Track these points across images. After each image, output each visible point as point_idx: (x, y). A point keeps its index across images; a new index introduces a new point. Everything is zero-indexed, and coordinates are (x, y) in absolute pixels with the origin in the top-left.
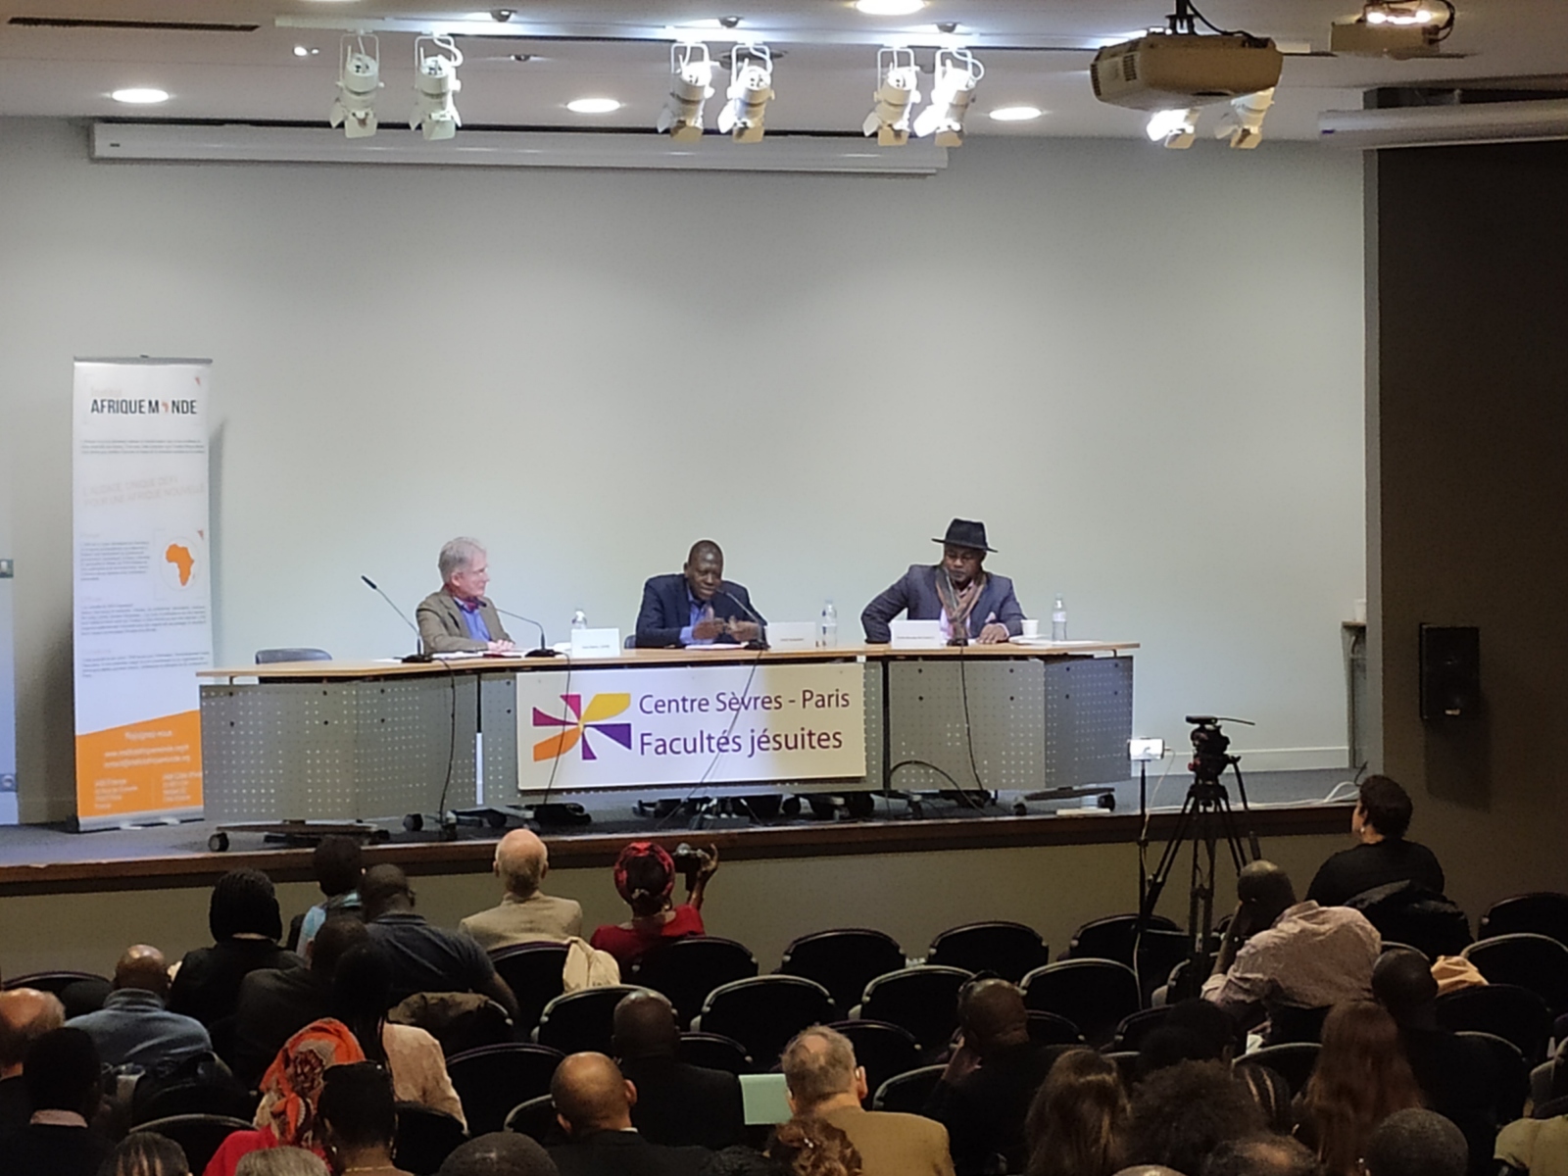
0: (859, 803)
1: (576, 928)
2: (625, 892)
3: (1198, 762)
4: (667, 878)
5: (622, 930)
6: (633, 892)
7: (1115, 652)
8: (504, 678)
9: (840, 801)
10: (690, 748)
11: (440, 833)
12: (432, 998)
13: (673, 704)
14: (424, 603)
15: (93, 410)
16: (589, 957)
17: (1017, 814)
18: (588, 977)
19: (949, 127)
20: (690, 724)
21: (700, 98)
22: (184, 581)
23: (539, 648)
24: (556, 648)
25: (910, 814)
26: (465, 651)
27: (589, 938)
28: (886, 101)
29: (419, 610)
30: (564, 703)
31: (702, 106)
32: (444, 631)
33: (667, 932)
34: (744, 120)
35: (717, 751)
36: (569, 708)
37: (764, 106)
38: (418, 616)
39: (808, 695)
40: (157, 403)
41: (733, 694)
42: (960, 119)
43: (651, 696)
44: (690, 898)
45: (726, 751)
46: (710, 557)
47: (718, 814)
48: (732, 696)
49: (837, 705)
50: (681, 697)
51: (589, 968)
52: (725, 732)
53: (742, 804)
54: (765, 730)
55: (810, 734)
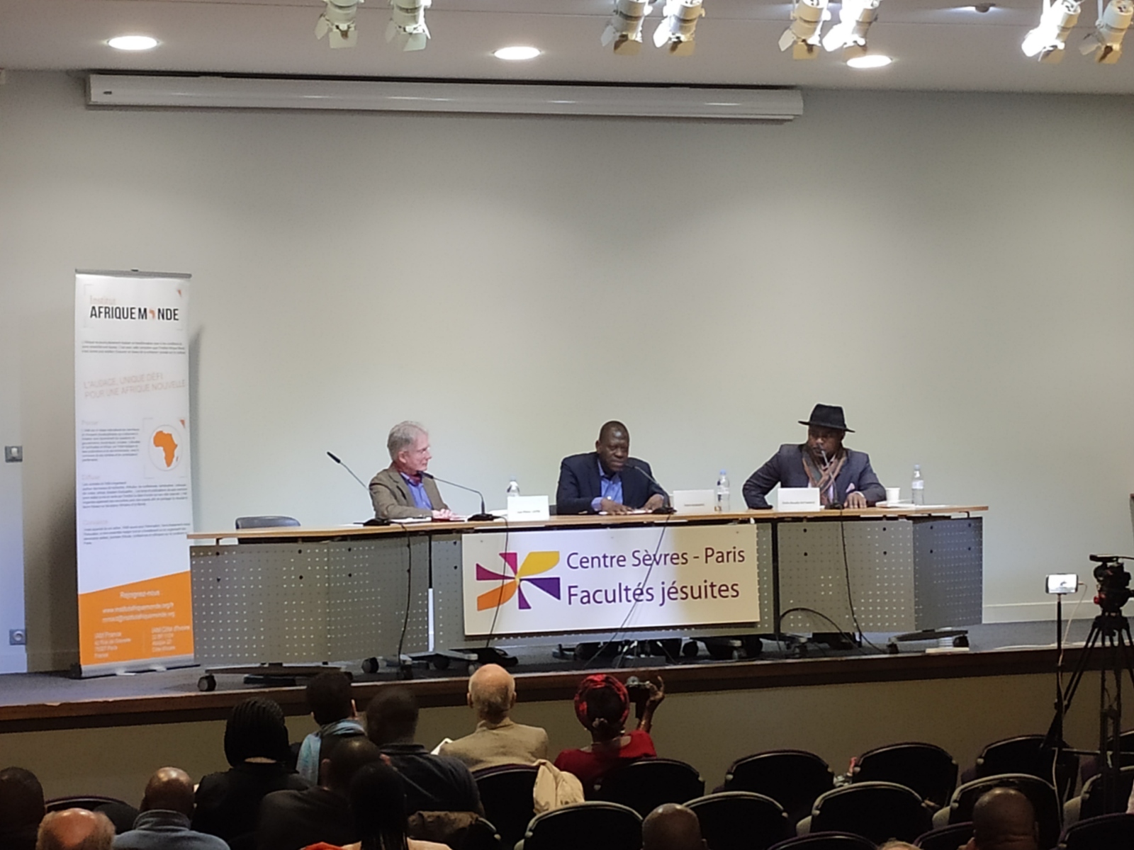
0: (752, 645)
1: (542, 751)
2: (586, 720)
3: (1103, 596)
4: (624, 707)
5: (583, 752)
6: (594, 720)
7: (968, 513)
8: (449, 539)
9: (738, 643)
10: (610, 598)
11: (398, 673)
12: (429, 817)
13: (596, 560)
14: (376, 478)
15: (92, 315)
16: (556, 777)
17: (891, 653)
18: (556, 795)
19: (855, 42)
20: (609, 578)
21: (641, 15)
22: (169, 463)
23: (480, 512)
24: (494, 513)
25: (797, 654)
26: (414, 518)
27: (554, 761)
28: (801, 18)
29: (371, 485)
30: (503, 560)
31: (641, 22)
32: (394, 501)
33: (623, 755)
34: (678, 35)
35: (634, 601)
36: (507, 564)
37: (695, 22)
38: (371, 489)
39: (710, 552)
40: (145, 310)
41: (646, 551)
42: (865, 36)
43: (576, 554)
44: (639, 725)
45: (641, 600)
46: (619, 434)
47: (638, 655)
48: (645, 553)
49: (735, 560)
50: (602, 555)
51: (556, 788)
52: (640, 584)
53: (658, 646)
54: (674, 583)
55: (712, 586)
